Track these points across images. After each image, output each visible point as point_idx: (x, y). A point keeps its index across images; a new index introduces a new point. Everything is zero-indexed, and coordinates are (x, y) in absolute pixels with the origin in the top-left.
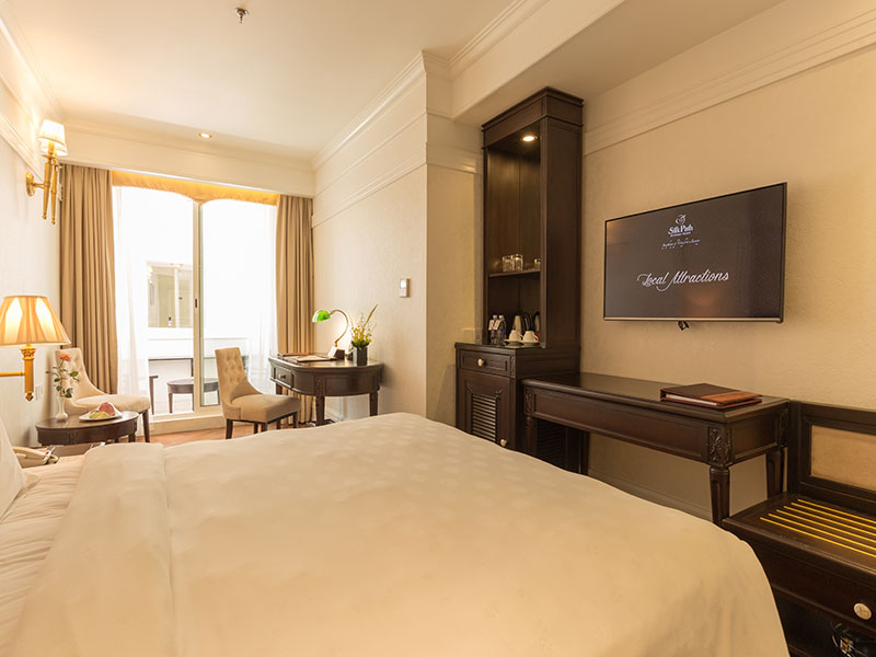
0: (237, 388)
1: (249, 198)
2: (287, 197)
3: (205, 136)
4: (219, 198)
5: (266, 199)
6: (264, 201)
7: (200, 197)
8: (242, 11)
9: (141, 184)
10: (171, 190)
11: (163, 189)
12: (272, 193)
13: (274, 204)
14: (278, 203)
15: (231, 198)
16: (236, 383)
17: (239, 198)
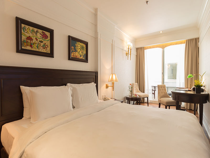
0: (164, 95)
1: (176, 44)
2: (189, 40)
3: (161, 32)
4: (168, 46)
5: (182, 43)
6: (181, 43)
7: (163, 47)
8: (147, 2)
9: (150, 48)
10: (156, 47)
11: (155, 48)
12: (184, 40)
13: (185, 43)
14: (186, 43)
15: (171, 45)
16: (163, 94)
17: (173, 45)
